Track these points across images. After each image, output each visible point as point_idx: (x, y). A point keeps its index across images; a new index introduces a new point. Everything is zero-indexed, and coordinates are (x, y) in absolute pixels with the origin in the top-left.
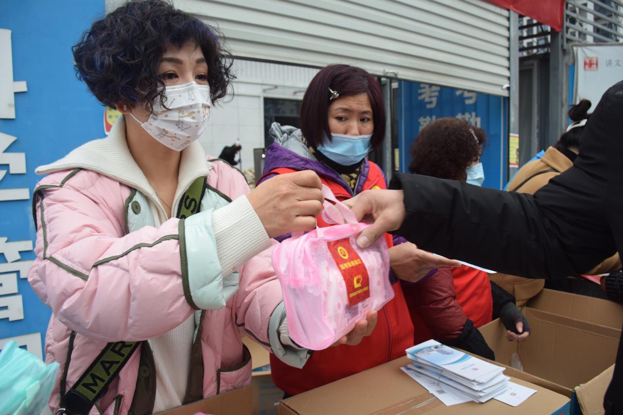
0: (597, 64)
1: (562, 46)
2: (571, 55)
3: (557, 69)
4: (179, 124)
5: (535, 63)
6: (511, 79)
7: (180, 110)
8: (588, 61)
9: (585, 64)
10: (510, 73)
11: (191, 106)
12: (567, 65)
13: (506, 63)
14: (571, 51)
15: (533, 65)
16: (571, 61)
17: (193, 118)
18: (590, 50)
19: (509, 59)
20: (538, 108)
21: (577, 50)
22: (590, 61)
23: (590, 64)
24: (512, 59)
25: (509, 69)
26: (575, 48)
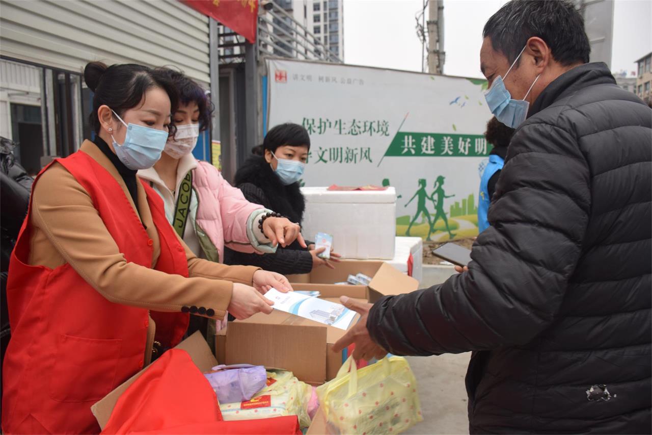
0: (286, 77)
1: (256, 57)
2: (264, 67)
3: (252, 79)
4: (180, 147)
5: (232, 72)
6: (212, 85)
7: (182, 140)
8: (278, 74)
9: (276, 76)
10: (211, 80)
11: (189, 138)
12: (261, 77)
13: (207, 70)
14: (264, 63)
15: (229, 73)
16: (264, 73)
17: (189, 144)
18: (279, 63)
19: (209, 65)
20: (236, 115)
21: (269, 63)
22: (281, 74)
23: (280, 77)
24: (212, 66)
25: (209, 75)
26: (267, 61)
